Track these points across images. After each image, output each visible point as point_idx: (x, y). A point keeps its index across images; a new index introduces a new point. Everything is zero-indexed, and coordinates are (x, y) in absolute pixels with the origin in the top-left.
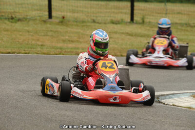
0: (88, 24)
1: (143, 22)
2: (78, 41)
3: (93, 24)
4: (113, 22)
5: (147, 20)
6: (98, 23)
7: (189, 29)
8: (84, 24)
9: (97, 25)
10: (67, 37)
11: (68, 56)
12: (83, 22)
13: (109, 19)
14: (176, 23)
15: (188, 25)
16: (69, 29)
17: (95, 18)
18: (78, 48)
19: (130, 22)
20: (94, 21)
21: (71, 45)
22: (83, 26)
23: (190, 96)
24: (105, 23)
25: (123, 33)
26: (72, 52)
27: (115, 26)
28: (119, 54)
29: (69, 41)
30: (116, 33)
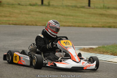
0: (16, 6)
1: (49, 5)
2: (9, 16)
3: (19, 6)
4: (31, 5)
5: (51, 4)
6: (22, 5)
7: (76, 9)
8: (13, 6)
9: (21, 6)
10: (3, 14)
11: (4, 25)
12: (13, 5)
13: (28, 3)
14: (69, 6)
15: (76, 7)
16: (4, 9)
17: (19, 2)
18: (10, 21)
19: (41, 5)
20: (19, 4)
21: (5, 19)
22: (13, 7)
23: (78, 49)
24: (26, 5)
25: (37, 12)
26: (6, 23)
27: (32, 7)
28: (34, 24)
29: (4, 16)
30: (33, 11)
